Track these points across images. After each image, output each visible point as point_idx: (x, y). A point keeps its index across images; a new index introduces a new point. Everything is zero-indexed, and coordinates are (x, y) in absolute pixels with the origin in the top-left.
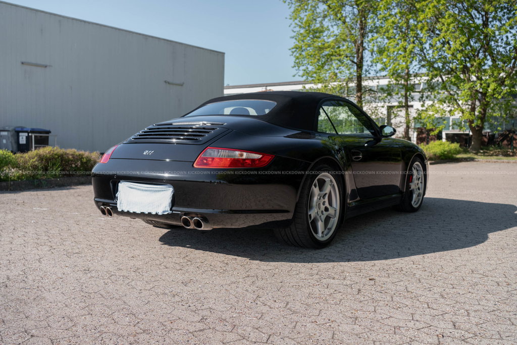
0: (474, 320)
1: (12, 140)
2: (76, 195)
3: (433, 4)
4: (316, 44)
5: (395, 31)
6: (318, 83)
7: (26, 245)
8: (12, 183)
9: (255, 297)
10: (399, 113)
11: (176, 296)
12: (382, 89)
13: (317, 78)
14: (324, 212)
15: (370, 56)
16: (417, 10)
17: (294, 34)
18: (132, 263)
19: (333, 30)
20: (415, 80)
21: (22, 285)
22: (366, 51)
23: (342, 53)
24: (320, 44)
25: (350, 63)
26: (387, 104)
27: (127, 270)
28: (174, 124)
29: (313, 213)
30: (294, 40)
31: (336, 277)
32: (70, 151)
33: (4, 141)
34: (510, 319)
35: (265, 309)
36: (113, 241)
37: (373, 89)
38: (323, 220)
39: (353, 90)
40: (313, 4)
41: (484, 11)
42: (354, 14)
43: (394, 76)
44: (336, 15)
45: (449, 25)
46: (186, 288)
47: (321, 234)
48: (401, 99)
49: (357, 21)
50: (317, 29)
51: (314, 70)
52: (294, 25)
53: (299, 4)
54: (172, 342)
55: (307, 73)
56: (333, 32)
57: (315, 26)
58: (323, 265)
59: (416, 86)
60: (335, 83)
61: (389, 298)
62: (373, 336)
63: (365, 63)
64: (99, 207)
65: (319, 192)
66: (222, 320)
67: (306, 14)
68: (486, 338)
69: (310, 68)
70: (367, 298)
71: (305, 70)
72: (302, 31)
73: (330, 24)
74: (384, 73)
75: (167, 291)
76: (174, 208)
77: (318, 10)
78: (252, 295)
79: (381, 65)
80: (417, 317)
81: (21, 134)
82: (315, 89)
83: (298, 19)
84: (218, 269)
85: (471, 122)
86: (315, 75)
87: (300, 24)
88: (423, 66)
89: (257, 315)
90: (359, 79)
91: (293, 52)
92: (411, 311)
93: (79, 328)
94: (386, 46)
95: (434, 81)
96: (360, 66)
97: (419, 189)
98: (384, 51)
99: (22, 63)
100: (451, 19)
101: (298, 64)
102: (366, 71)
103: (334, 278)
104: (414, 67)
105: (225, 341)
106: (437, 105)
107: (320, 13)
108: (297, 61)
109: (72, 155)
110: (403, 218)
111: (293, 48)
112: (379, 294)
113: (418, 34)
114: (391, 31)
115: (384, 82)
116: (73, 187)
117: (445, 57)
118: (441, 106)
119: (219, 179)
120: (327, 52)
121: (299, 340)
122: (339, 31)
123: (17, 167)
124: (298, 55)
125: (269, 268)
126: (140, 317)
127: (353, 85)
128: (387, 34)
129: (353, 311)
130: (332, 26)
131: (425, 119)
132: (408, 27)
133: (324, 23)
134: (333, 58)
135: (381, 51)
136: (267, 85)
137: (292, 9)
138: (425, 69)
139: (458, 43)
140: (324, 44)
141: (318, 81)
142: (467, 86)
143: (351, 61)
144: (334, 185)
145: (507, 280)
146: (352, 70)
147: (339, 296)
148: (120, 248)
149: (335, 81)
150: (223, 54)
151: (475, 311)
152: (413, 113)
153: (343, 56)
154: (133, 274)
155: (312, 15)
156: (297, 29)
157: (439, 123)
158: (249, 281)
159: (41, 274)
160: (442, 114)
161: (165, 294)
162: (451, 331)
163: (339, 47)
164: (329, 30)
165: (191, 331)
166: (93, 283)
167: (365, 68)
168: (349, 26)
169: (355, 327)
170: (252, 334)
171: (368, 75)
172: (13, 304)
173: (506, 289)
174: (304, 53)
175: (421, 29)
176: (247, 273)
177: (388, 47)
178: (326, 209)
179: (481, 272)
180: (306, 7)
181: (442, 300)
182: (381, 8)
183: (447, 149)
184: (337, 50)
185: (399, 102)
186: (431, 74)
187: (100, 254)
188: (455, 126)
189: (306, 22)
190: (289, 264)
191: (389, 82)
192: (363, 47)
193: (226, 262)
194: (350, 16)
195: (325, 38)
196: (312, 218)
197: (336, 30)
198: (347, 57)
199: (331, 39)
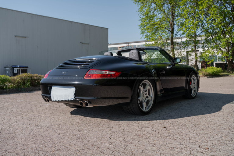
0: (209, 144)
1: (11, 71)
2: (37, 94)
3: (206, 2)
4: (151, 23)
5: (188, 15)
6: (153, 41)
7: (12, 116)
8: (9, 90)
9: (110, 136)
10: (192, 54)
11: (75, 136)
12: (183, 43)
13: (152, 38)
14: (146, 98)
15: (177, 27)
16: (199, 5)
17: (141, 18)
18: (57, 123)
19: (159, 16)
20: (199, 38)
21: (7, 132)
22: (175, 25)
23: (163, 26)
24: (153, 23)
25: (167, 31)
26: (186, 50)
27: (55, 125)
28: (77, 60)
29: (140, 99)
30: (140, 21)
31: (149, 127)
32: (35, 75)
33: (7, 72)
34: (226, 144)
35: (113, 141)
36: (50, 113)
37: (179, 43)
38: (146, 102)
39: (169, 44)
40: (149, 4)
41: (232, 4)
42: (169, 8)
43: (189, 37)
44: (160, 9)
45: (214, 11)
46: (80, 132)
47: (145, 108)
48: (192, 47)
49: (170, 11)
50: (151, 16)
51: (150, 35)
52: (140, 14)
53: (142, 4)
54: (69, 154)
55: (147, 36)
56: (159, 17)
57: (150, 14)
58: (144, 122)
59: (200, 41)
60: (161, 41)
61: (172, 135)
62: (161, 151)
63: (175, 31)
64: (43, 98)
65: (143, 89)
66: (93, 145)
67: (146, 9)
68: (213, 151)
69: (148, 34)
70: (161, 136)
71: (146, 35)
72: (144, 17)
73: (157, 13)
74: (184, 35)
75: (71, 134)
76: (76, 97)
77: (152, 7)
78: (109, 135)
79: (183, 32)
80: (183, 143)
81: (15, 68)
82: (151, 44)
83: (142, 12)
84: (96, 124)
85: (227, 57)
86: (151, 37)
87: (143, 13)
88: (203, 31)
89: (109, 143)
90: (172, 39)
91: (140, 27)
92: (181, 141)
93: (30, 149)
94: (185, 22)
95: (208, 38)
96: (172, 32)
97: (195, 88)
98: (184, 25)
99: (15, 36)
100: (215, 9)
101: (143, 33)
102: (175, 35)
103: (148, 128)
104: (199, 32)
105: (93, 154)
106: (210, 50)
107: (153, 8)
108: (142, 31)
109: (36, 77)
110: (187, 102)
111: (140, 25)
112: (167, 134)
113: (200, 16)
114: (187, 15)
115: (184, 40)
116: (36, 91)
117: (214, 27)
118: (212, 50)
119: (96, 83)
120: (156, 26)
121: (127, 153)
122: (162, 16)
123: (11, 83)
124: (142, 28)
125: (119, 123)
126: (57, 144)
127: (169, 41)
128: (184, 17)
129: (154, 141)
130: (158, 14)
131: (204, 56)
132: (195, 13)
133: (155, 13)
134: (159, 29)
135: (182, 25)
136: (129, 43)
137: (139, 7)
138: (204, 33)
139: (219, 19)
140: (154, 23)
141: (152, 40)
142: (225, 40)
143: (168, 30)
144: (150, 86)
145: (229, 127)
146: (168, 35)
147: (149, 135)
148: (53, 116)
149: (161, 40)
150: (107, 29)
151: (211, 141)
152: (199, 54)
153: (164, 28)
154: (57, 127)
155: (149, 9)
156: (142, 16)
157: (211, 58)
158: (109, 129)
159: (16, 127)
160: (213, 54)
161: (70, 135)
162: (197, 149)
163: (162, 24)
164: (157, 16)
165: (79, 150)
166: (39, 131)
167: (175, 33)
168: (166, 14)
169: (153, 147)
170: (105, 151)
171: (177, 37)
172: (2, 140)
173: (228, 131)
174: (145, 27)
175: (201, 14)
176: (109, 126)
177: (185, 23)
178: (147, 97)
179: (218, 124)
180: (146, 6)
181: (196, 136)
182: (181, 4)
183: (215, 70)
184: (161, 25)
185: (192, 49)
186: (207, 35)
187: (44, 119)
188: (219, 60)
189: (146, 13)
190: (128, 122)
191: (187, 39)
192: (173, 23)
193: (100, 121)
194: (167, 9)
195: (155, 20)
196: (140, 101)
197: (160, 16)
198: (166, 28)
199: (158, 20)
